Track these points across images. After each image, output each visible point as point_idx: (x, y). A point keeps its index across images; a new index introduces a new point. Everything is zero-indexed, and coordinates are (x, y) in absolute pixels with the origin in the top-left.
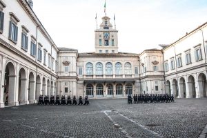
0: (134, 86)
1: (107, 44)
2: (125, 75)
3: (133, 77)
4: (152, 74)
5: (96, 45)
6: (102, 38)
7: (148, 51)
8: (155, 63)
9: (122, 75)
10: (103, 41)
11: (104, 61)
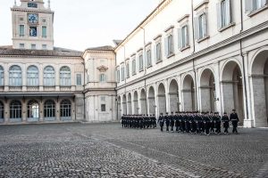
0: (73, 104)
1: (35, 34)
2: (60, 87)
3: (73, 89)
4: (96, 86)
5: (14, 34)
6: (25, 23)
7: (91, 50)
8: (103, 69)
9: (54, 87)
10: (26, 28)
11: (24, 63)
